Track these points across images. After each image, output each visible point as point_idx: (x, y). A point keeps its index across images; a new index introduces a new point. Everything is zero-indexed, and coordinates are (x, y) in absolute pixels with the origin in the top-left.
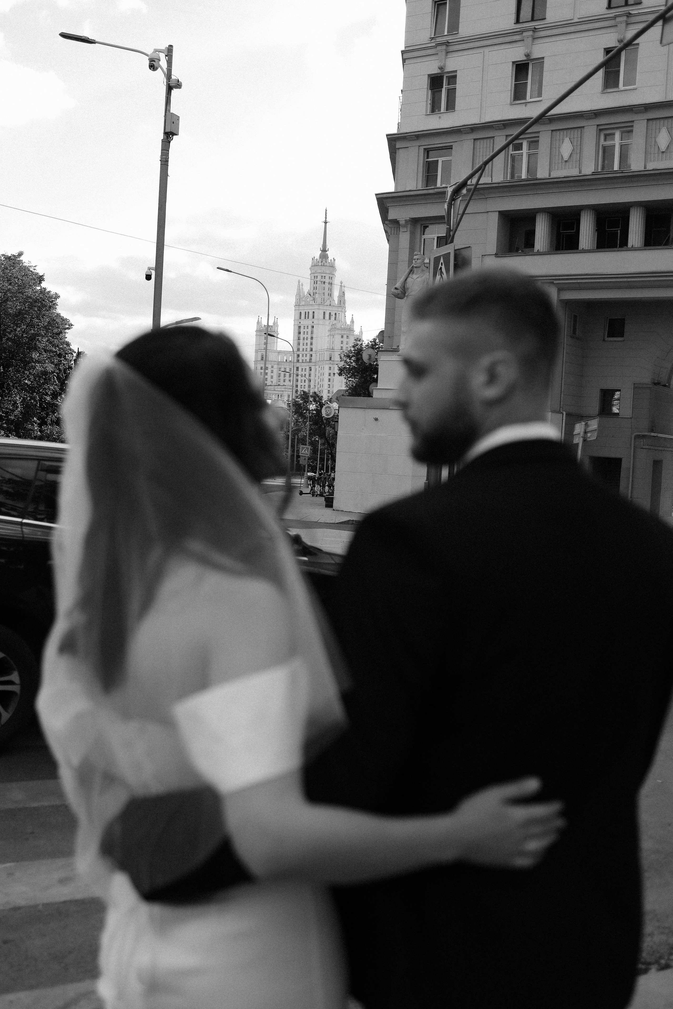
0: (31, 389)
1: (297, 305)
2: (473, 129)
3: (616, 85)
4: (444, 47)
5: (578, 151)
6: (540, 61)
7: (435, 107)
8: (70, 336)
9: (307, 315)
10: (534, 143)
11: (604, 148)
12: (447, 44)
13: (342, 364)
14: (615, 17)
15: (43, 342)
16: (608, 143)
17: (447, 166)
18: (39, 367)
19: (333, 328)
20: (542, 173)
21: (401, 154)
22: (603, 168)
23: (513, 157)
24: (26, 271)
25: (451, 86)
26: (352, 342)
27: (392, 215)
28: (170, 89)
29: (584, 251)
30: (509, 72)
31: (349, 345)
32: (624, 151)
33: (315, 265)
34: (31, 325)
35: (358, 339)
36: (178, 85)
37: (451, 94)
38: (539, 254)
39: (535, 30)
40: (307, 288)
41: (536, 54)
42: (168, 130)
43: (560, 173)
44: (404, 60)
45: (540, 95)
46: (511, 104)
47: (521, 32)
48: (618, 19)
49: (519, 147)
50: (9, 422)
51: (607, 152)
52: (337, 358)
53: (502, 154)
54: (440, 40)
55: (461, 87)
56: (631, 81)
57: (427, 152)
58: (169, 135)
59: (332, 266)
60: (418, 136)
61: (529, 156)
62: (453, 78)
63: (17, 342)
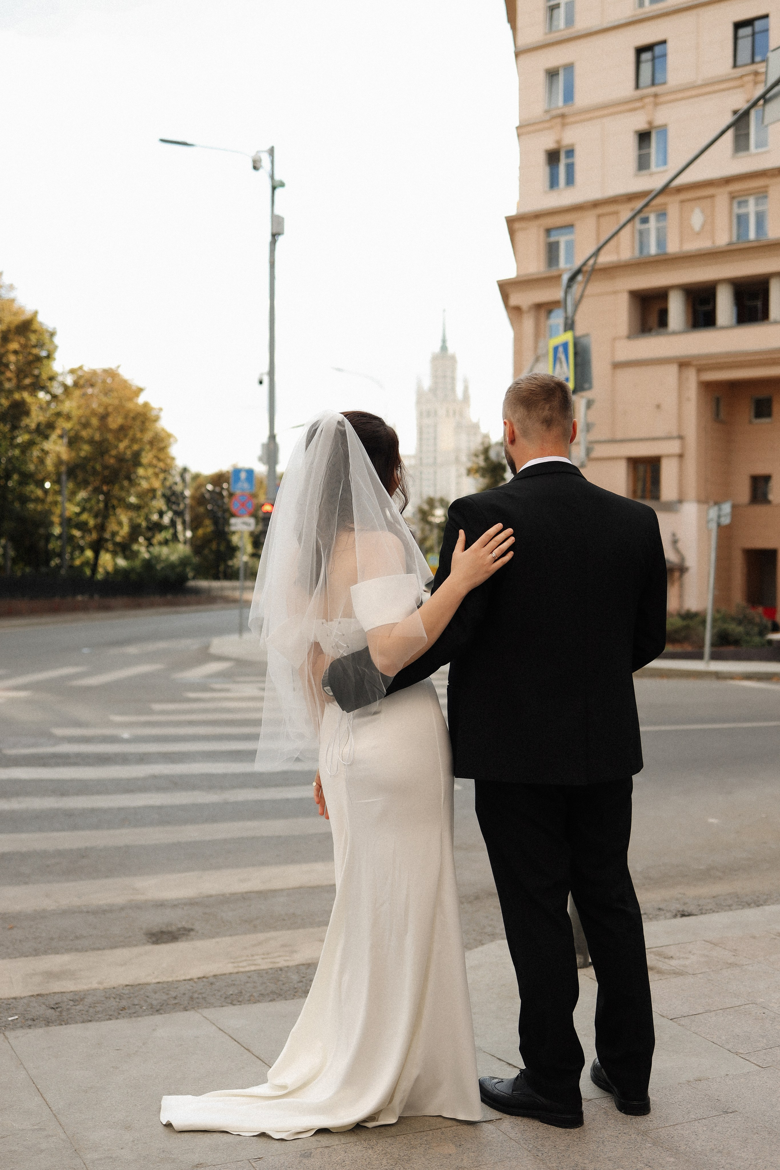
0: (137, 508)
1: (419, 402)
2: (596, 204)
3: (747, 148)
4: (559, 120)
5: (709, 223)
6: (663, 129)
7: (553, 183)
8: (174, 451)
9: (429, 414)
10: (662, 215)
11: (739, 217)
12: (563, 116)
13: (469, 465)
14: (741, 77)
15: (146, 458)
16: (742, 211)
17: (570, 245)
18: (145, 485)
19: (459, 427)
20: (673, 247)
21: (520, 236)
22: (738, 239)
23: (641, 233)
24: (125, 384)
25: (570, 161)
26: (479, 439)
27: (514, 301)
28: (274, 188)
29: (723, 328)
30: (631, 142)
31: (476, 444)
32: (760, 218)
33: (435, 359)
34: (134, 440)
35: (486, 436)
36: (282, 185)
37: (570, 169)
38: (674, 333)
39: (656, 96)
40: (427, 383)
41: (659, 121)
42: (275, 231)
43: (692, 246)
44: (519, 136)
45: (665, 163)
46: (636, 175)
47: (641, 98)
48: (746, 79)
49: (645, 221)
50: (116, 544)
51: (742, 220)
52: (464, 458)
53: (628, 228)
54: (554, 113)
55: (580, 161)
56: (762, 143)
57: (548, 231)
58: (275, 236)
59: (453, 358)
60: (537, 216)
61: (658, 230)
62: (570, 153)
63: (121, 459)
